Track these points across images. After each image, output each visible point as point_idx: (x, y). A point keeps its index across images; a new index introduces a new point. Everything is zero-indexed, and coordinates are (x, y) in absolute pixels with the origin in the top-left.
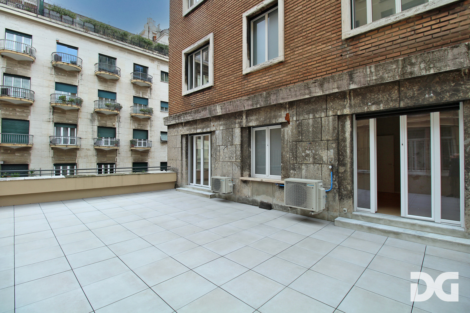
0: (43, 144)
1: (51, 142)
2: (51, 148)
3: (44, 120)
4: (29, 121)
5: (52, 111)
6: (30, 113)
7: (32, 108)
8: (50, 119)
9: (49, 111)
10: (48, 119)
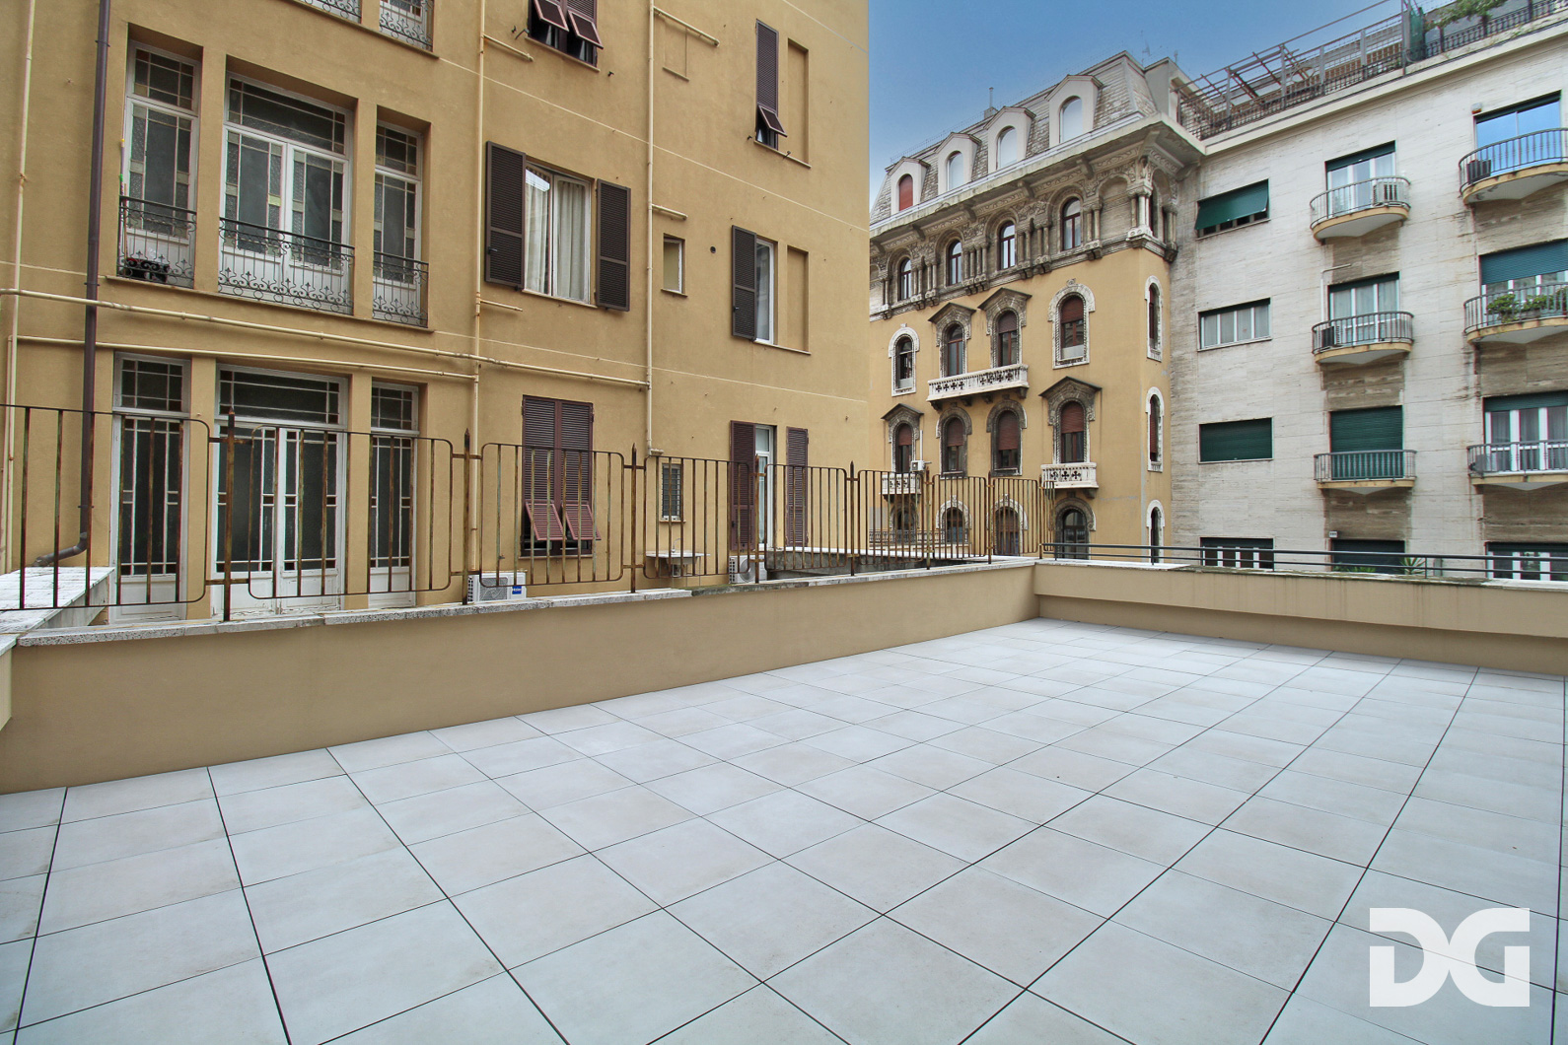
0: (1447, 477)
1: (1471, 467)
2: (1473, 488)
3: (1449, 397)
4: (1400, 407)
5: (1472, 359)
6: (1402, 381)
7: (1408, 366)
8: (1467, 388)
9: (1464, 361)
10: (1459, 390)
